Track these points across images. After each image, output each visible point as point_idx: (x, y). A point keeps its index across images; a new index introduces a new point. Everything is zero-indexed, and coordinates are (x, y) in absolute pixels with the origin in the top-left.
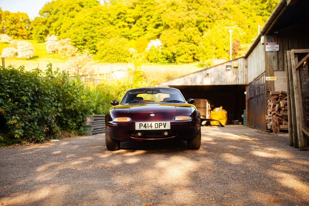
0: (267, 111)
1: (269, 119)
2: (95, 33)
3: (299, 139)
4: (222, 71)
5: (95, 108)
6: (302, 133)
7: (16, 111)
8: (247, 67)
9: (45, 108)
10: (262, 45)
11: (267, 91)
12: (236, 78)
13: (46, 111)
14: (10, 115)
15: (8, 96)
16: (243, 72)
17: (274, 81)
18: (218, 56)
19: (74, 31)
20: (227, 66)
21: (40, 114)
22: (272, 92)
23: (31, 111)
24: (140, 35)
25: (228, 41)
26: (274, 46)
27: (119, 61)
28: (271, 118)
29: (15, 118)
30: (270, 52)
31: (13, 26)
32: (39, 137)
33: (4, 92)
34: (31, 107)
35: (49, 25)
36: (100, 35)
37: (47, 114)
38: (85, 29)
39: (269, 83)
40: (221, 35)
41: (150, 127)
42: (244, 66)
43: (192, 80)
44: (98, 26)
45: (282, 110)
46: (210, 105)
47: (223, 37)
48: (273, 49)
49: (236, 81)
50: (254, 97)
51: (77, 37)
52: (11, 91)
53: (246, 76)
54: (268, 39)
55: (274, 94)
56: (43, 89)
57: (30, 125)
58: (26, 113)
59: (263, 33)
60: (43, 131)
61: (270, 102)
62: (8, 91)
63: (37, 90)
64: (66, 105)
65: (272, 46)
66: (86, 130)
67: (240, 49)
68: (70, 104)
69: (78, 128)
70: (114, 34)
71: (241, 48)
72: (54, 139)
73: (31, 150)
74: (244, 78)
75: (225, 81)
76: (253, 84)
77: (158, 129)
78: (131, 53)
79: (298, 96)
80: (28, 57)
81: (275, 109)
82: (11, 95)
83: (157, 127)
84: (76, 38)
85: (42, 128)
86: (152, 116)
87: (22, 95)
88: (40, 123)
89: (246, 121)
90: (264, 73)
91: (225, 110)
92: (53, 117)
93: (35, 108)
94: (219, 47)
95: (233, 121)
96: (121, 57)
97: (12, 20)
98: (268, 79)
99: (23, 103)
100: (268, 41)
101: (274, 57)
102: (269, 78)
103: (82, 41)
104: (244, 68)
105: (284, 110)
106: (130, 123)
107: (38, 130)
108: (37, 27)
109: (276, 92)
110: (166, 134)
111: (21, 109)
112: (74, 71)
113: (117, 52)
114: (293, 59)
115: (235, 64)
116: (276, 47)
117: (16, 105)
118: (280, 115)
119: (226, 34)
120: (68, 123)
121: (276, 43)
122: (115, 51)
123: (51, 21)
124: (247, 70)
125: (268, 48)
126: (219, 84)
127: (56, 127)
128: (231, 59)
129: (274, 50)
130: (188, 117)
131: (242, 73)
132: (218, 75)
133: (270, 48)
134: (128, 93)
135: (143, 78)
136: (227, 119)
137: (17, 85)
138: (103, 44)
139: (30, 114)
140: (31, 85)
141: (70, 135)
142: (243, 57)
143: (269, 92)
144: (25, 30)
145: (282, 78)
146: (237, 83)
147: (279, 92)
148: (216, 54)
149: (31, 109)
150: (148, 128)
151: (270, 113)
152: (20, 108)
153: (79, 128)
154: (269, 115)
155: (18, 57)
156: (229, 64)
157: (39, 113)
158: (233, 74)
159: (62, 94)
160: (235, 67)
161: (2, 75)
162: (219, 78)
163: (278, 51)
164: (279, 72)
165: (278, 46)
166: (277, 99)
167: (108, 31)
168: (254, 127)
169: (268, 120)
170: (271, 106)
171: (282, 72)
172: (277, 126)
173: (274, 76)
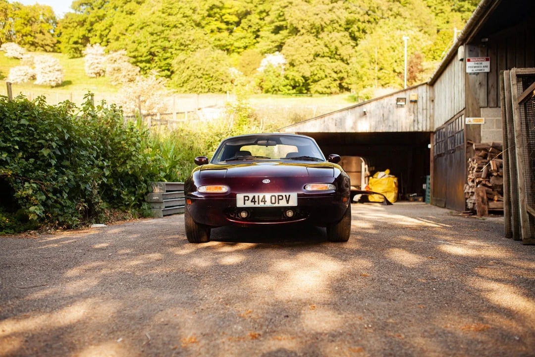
0: (467, 178)
1: (470, 191)
2: (169, 41)
3: (522, 225)
4: (389, 108)
5: (168, 171)
6: (528, 215)
7: (31, 174)
8: (433, 101)
9: (80, 170)
10: (461, 62)
11: (468, 143)
12: (414, 121)
13: (83, 175)
14: (20, 181)
15: (17, 147)
16: (426, 109)
17: (480, 125)
18: (383, 83)
19: (133, 38)
20: (398, 100)
21: (73, 180)
22: (477, 144)
23: (57, 174)
24: (247, 44)
25: (400, 56)
26: (481, 64)
27: (211, 90)
28: (473, 190)
29: (29, 185)
30: (474, 73)
31: (28, 29)
32: (71, 220)
33: (9, 140)
34: (57, 167)
35: (90, 28)
36: (178, 45)
37: (85, 180)
38: (152, 34)
39: (471, 128)
40: (388, 46)
41: (262, 201)
42: (428, 98)
43: (338, 123)
44: (174, 29)
45: (492, 176)
46: (368, 167)
47: (393, 48)
48: (480, 69)
49: (414, 126)
50: (444, 153)
51: (139, 47)
52: (22, 139)
53: (432, 117)
54: (470, 51)
55: (479, 147)
56: (77, 137)
57: (55, 198)
58: (47, 178)
59: (462, 41)
60: (79, 209)
61: (472, 163)
62: (17, 139)
63: (66, 138)
64: (117, 164)
65: (478, 64)
66: (153, 208)
67: (422, 71)
68: (124, 163)
69: (138, 206)
70: (202, 43)
71: (424, 68)
72: (97, 222)
73: (56, 242)
74: (428, 120)
75: (395, 125)
76: (444, 130)
77: (276, 205)
78: (232, 77)
79: (521, 149)
80: (54, 84)
81: (481, 175)
82: (22, 146)
83: (273, 201)
84: (136, 50)
85: (76, 205)
86: (266, 182)
87: (41, 146)
88: (73, 195)
89: (430, 194)
90: (463, 112)
91: (393, 176)
92: (94, 186)
93: (64, 170)
94: (385, 66)
95: (407, 196)
96: (214, 83)
97: (25, 19)
99: (43, 161)
100: (470, 55)
101: (480, 83)
102: (470, 121)
103: (147, 56)
104: (428, 102)
105: (496, 176)
106: (227, 196)
107: (69, 207)
108: (70, 30)
109: (483, 144)
110: (290, 214)
111: (40, 171)
112: (133, 107)
113: (207, 75)
114: (513, 85)
115: (412, 95)
116: (485, 66)
117: (31, 164)
118: (490, 185)
119: (398, 44)
120: (122, 196)
121: (485, 58)
122: (205, 73)
123: (93, 20)
124: (434, 106)
125: (471, 67)
126: (384, 131)
127: (101, 203)
128: (406, 87)
130: (329, 185)
131: (425, 111)
132: (383, 115)
133: (475, 67)
134: (225, 144)
135: (252, 119)
136: (397, 191)
137: (33, 129)
138: (184, 62)
139: (55, 179)
140: (57, 129)
141: (125, 217)
142: (426, 83)
143: (472, 144)
144: (48, 36)
145: (495, 121)
146: (416, 129)
147: (489, 145)
148: (379, 79)
149: (56, 171)
150: (259, 204)
151: (473, 181)
152: (37, 169)
153: (140, 205)
154: (471, 184)
155: (36, 82)
156: (402, 95)
157: (71, 177)
158: (408, 114)
159: (110, 145)
161: (6, 112)
162: (384, 121)
163: (488, 73)
164: (489, 109)
165: (488, 63)
166: (485, 157)
167: (191, 38)
168: (443, 205)
169: (468, 193)
170: (473, 169)
171: (495, 109)
172: (484, 204)
173: (480, 117)
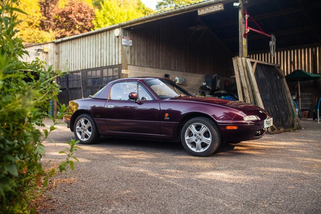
4: (31, 55)
8: (57, 54)
16: (53, 58)
17: (128, 74)
20: (38, 50)
26: (128, 41)
30: (125, 45)
39: (124, 75)
42: (54, 51)
54: (124, 33)
59: (121, 26)
65: (127, 40)
76: (79, 74)
90: (117, 66)
98: (124, 72)
100: (124, 35)
101: (128, 52)
115: (45, 48)
116: (130, 42)
121: (130, 38)
124: (58, 57)
125: (124, 42)
129: (128, 44)
131: (52, 59)
133: (126, 42)
142: (54, 42)
145: (133, 73)
160: (45, 52)
163: (131, 46)
164: (131, 66)
165: (131, 41)
171: (133, 66)
173: (127, 70)
